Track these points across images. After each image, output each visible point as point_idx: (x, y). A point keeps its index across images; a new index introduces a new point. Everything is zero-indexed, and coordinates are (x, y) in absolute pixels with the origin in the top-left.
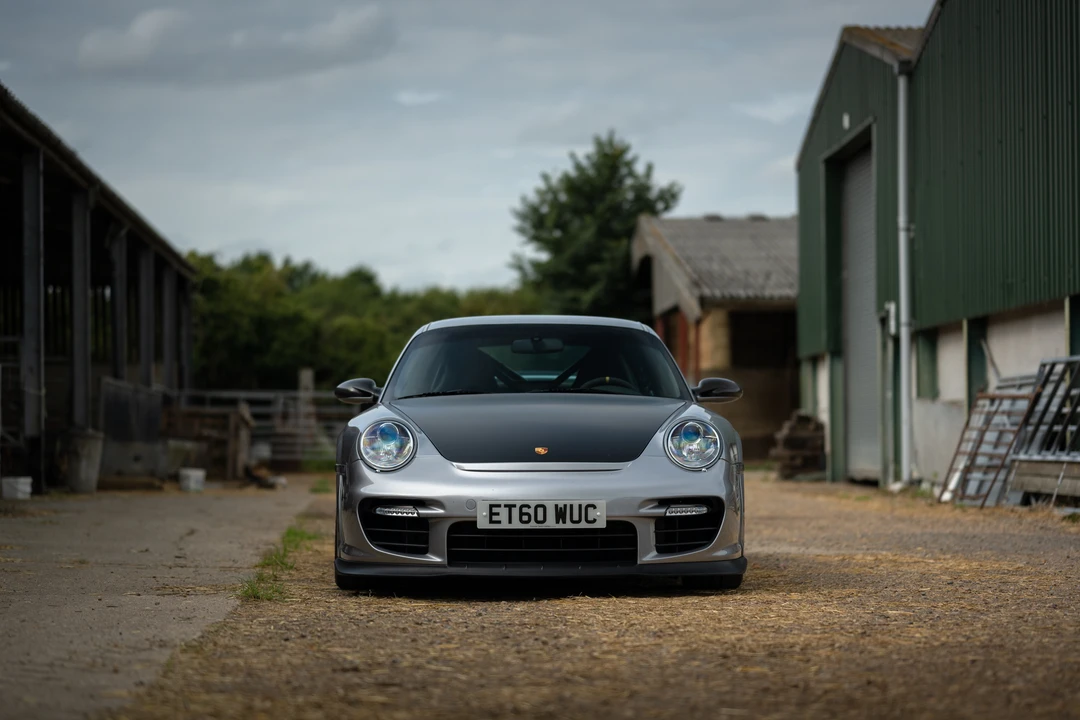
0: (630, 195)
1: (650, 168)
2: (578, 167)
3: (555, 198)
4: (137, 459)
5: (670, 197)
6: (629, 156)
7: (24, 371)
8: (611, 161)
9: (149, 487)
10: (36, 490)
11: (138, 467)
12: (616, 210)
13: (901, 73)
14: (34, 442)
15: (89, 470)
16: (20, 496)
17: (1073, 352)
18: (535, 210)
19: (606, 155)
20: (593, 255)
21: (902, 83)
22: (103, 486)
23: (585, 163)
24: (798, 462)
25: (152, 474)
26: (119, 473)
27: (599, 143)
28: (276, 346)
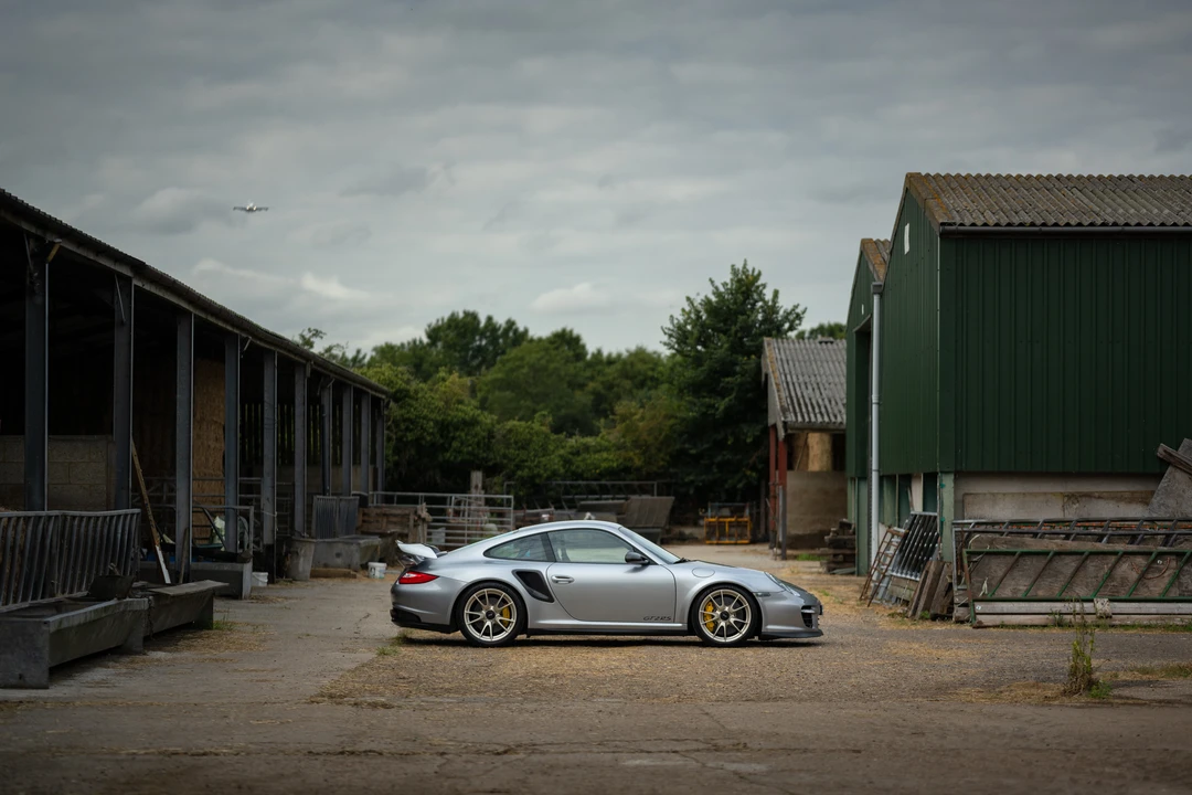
0: (760, 317)
1: (776, 293)
2: (717, 293)
3: (699, 317)
4: (338, 555)
5: (795, 317)
6: (759, 283)
7: (263, 501)
8: (746, 286)
9: (346, 576)
10: (271, 581)
11: (339, 561)
12: (747, 329)
13: (875, 293)
14: (269, 548)
15: (304, 565)
16: (260, 585)
17: (924, 510)
18: (680, 328)
19: (739, 281)
20: (726, 369)
21: (876, 299)
22: (315, 575)
23: (722, 289)
24: (841, 558)
25: (349, 567)
26: (326, 566)
27: (734, 271)
28: (455, 444)
